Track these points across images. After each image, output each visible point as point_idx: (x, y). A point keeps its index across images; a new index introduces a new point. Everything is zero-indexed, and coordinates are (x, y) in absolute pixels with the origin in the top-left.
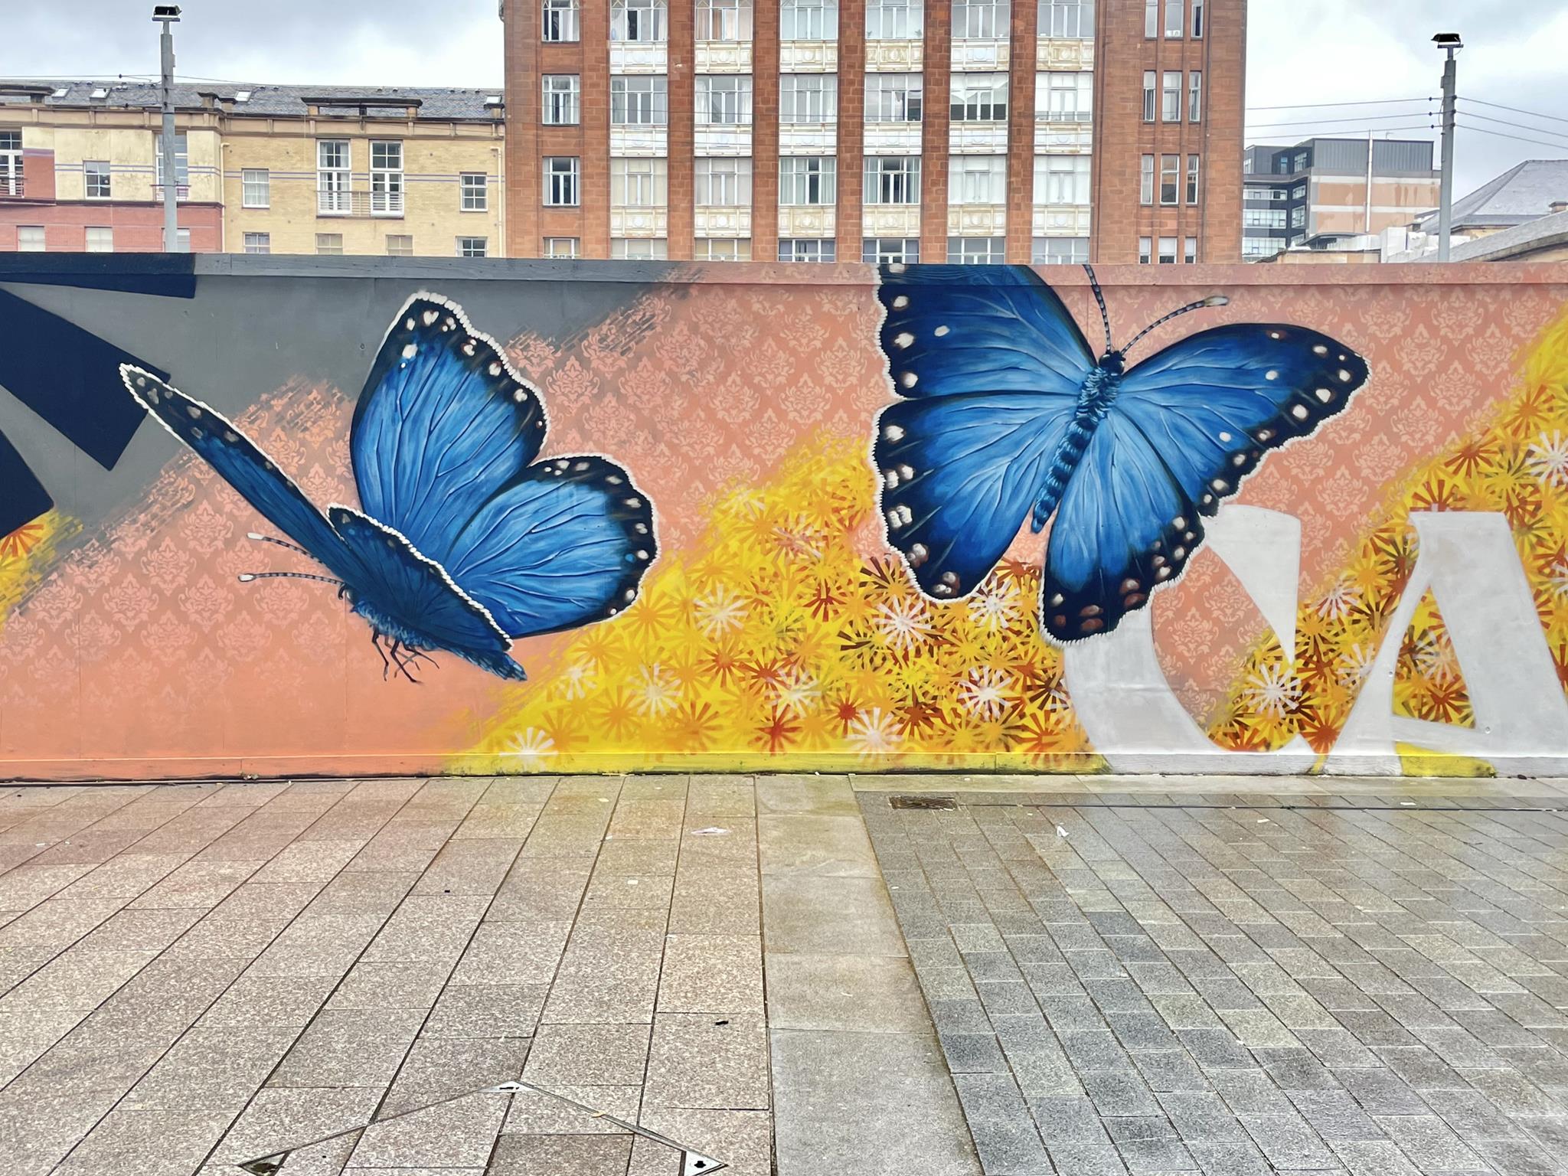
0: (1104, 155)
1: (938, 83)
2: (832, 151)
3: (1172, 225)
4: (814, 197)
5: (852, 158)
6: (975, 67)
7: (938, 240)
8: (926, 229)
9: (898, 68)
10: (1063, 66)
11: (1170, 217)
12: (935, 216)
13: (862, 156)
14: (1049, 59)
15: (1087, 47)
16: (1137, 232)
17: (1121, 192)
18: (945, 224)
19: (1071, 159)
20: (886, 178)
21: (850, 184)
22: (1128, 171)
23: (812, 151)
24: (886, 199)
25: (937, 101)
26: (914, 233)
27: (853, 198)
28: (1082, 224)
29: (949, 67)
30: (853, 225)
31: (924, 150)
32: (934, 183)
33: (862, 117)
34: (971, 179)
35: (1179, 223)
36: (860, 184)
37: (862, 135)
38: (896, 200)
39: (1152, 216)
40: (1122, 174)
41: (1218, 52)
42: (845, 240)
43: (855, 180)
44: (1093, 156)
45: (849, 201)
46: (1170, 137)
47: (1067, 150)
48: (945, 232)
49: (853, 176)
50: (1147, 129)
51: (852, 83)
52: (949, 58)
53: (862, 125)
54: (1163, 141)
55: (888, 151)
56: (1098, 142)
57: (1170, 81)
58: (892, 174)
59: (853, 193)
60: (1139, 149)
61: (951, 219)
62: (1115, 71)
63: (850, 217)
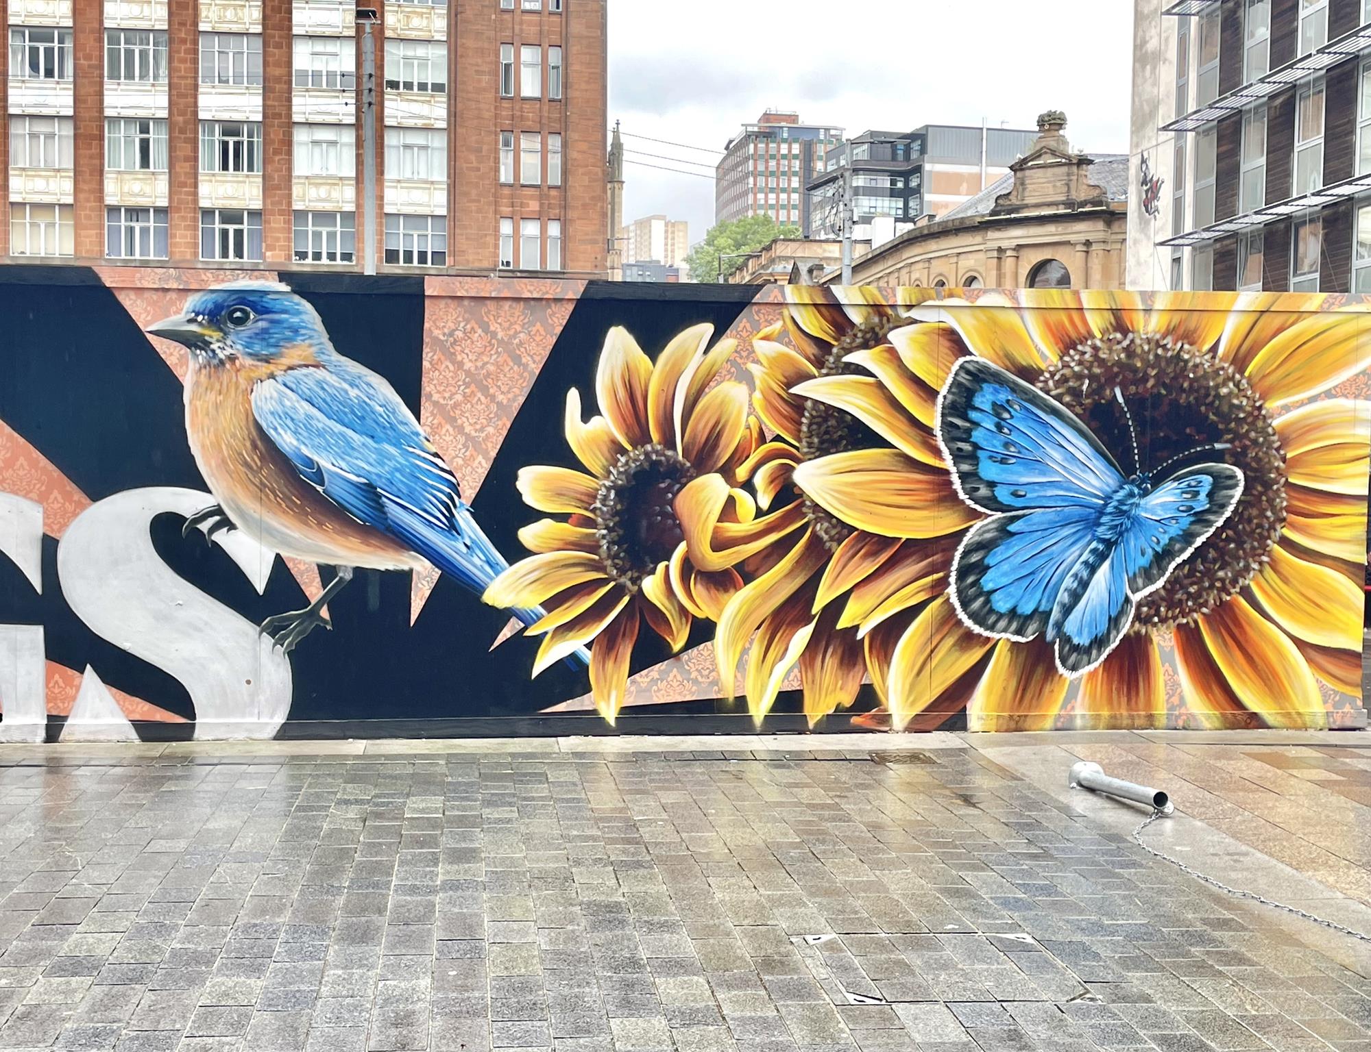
0: (459, 130)
1: (278, 46)
2: (164, 114)
3: (534, 206)
4: (145, 162)
5: (185, 122)
6: (319, 31)
7: (281, 213)
8: (269, 201)
9: (235, 28)
10: (413, 34)
11: (532, 197)
12: (278, 188)
13: (197, 121)
14: (398, 25)
15: (439, 15)
16: (496, 212)
17: (478, 169)
18: (290, 196)
19: (424, 133)
20: (225, 145)
21: (184, 149)
22: (485, 148)
23: (142, 113)
24: (225, 167)
25: (278, 64)
26: (257, 205)
27: (188, 164)
28: (438, 202)
29: (290, 28)
30: (187, 194)
31: (264, 116)
32: (276, 152)
33: (196, 78)
34: (317, 150)
35: (541, 205)
36: (195, 149)
37: (196, 97)
38: (237, 168)
39: (512, 196)
40: (479, 150)
41: (576, 27)
42: (178, 210)
43: (189, 146)
44: (448, 129)
45: (183, 168)
46: (530, 114)
47: (420, 123)
48: (290, 204)
49: (186, 141)
50: (505, 104)
51: (184, 41)
52: (290, 20)
53: (196, 87)
54: (522, 118)
55: (225, 116)
56: (453, 115)
57: (527, 54)
58: (231, 140)
59: (186, 159)
60: (496, 125)
61: (296, 191)
62: (469, 42)
63: (184, 185)
